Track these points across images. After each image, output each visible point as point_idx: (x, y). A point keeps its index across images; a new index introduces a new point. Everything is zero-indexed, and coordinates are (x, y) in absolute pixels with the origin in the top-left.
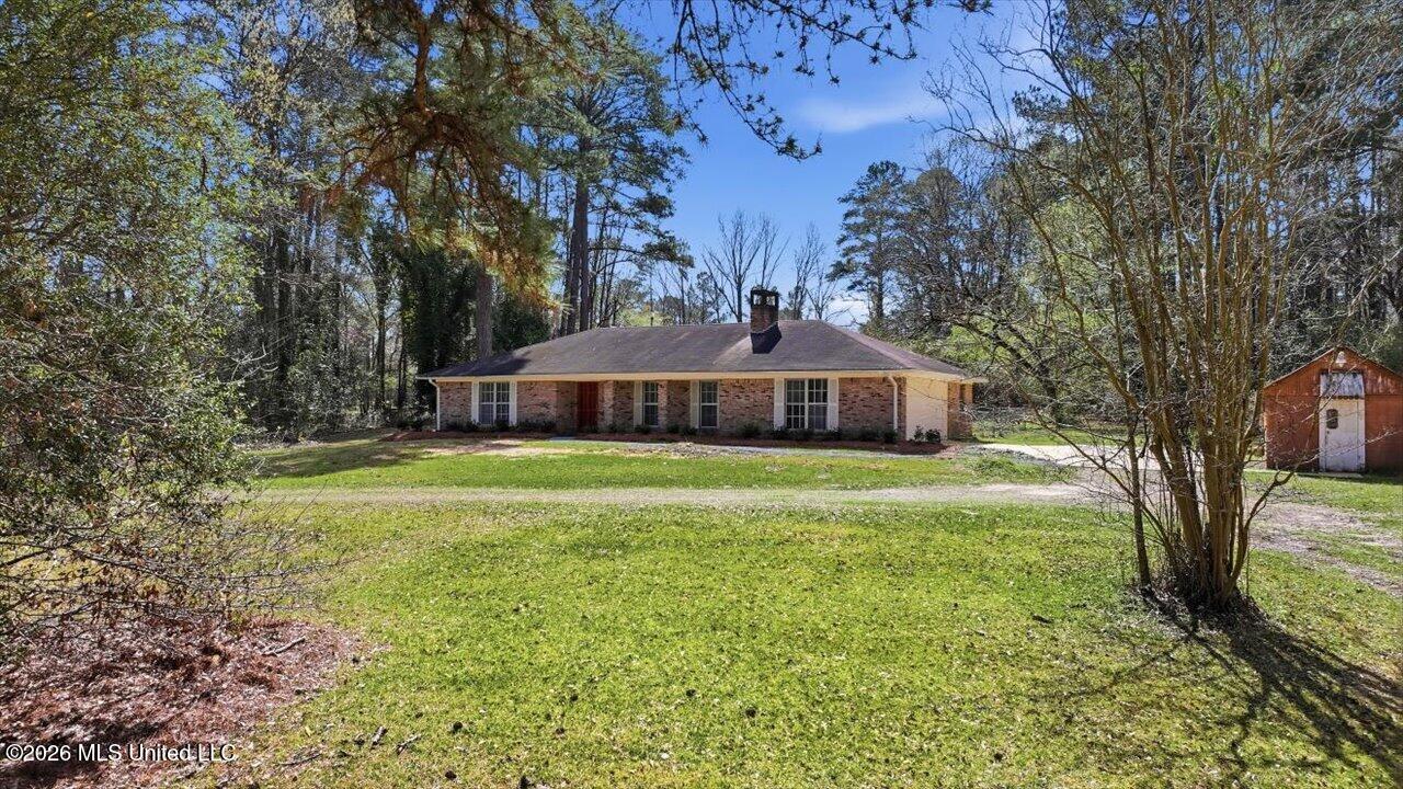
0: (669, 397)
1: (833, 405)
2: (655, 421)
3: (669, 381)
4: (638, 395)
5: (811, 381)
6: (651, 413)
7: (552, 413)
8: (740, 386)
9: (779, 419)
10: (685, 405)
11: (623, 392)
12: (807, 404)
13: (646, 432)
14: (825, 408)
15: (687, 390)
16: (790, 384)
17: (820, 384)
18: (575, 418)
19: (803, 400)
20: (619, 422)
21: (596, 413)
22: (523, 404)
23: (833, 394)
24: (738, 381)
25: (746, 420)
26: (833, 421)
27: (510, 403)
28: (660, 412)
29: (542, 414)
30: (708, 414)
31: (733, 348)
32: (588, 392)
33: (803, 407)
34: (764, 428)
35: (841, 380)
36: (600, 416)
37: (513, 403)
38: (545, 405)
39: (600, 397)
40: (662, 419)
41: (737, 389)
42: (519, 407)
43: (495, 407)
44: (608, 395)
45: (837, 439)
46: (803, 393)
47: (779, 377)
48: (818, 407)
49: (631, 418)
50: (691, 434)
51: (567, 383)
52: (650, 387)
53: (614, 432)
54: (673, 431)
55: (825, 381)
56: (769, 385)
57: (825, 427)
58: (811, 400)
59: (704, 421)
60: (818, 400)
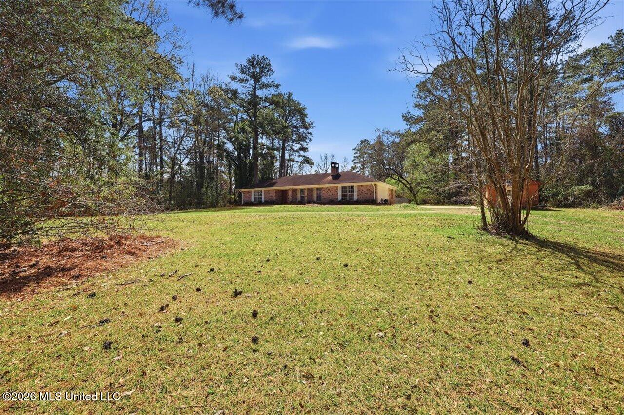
0: (307, 193)
1: (356, 193)
2: (304, 200)
3: (307, 188)
4: (299, 192)
5: (349, 187)
6: (302, 198)
7: (274, 198)
8: (328, 189)
9: (340, 198)
10: (312, 196)
11: (294, 192)
13: (302, 202)
14: (353, 194)
15: (312, 190)
16: (343, 188)
17: (352, 187)
18: (281, 199)
19: (347, 192)
20: (294, 201)
23: (356, 190)
24: (327, 187)
25: (330, 198)
26: (356, 198)
28: (305, 197)
29: (272, 199)
30: (319, 197)
32: (285, 192)
33: (347, 194)
34: (335, 200)
35: (358, 186)
36: (288, 199)
37: (263, 196)
38: (272, 196)
39: (288, 193)
40: (306, 199)
42: (265, 197)
43: (258, 197)
44: (290, 192)
45: (357, 203)
46: (347, 190)
47: (340, 186)
48: (351, 194)
49: (297, 200)
50: (314, 202)
51: (279, 190)
52: (302, 190)
53: (292, 203)
54: (309, 202)
55: (353, 186)
56: (337, 189)
57: (353, 200)
58: (349, 192)
59: (317, 200)
60: (351, 192)
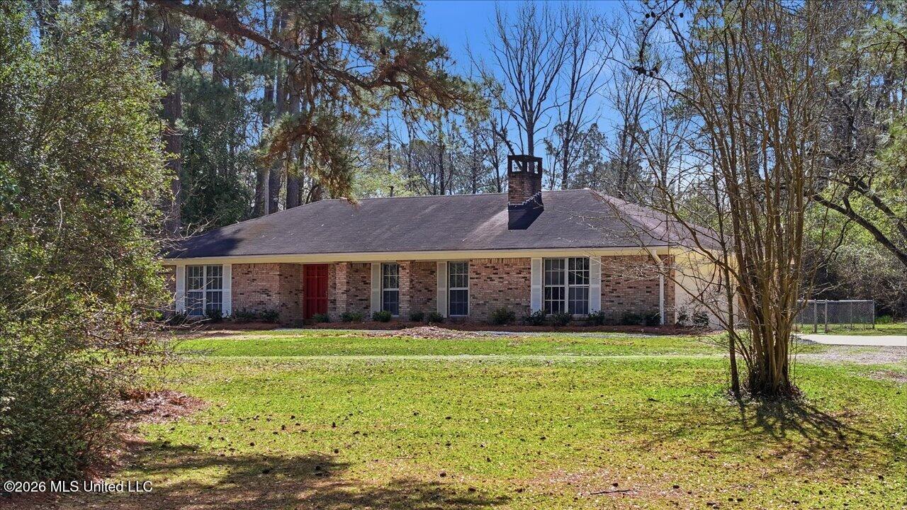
0: (411, 281)
1: (595, 286)
2: (395, 309)
3: (412, 262)
4: (376, 279)
5: (571, 260)
6: (390, 300)
7: (275, 301)
8: (493, 266)
9: (536, 303)
10: (431, 290)
11: (358, 277)
12: (567, 286)
13: (386, 320)
14: (587, 290)
15: (433, 272)
16: (548, 263)
17: (584, 263)
18: (301, 306)
19: (562, 283)
20: (353, 311)
21: (325, 302)
22: (239, 291)
23: (595, 274)
24: (490, 260)
25: (500, 305)
26: (595, 304)
27: (224, 290)
28: (401, 297)
29: (261, 303)
30: (458, 301)
31: (486, 224)
32: (316, 276)
33: (563, 289)
34: (519, 314)
35: (605, 259)
36: (330, 305)
37: (227, 290)
38: (265, 291)
39: (330, 283)
40: (404, 306)
41: (489, 270)
42: (234, 294)
43: (205, 294)
44: (341, 278)
45: (598, 323)
46: (563, 274)
47: (537, 256)
48: (580, 290)
49: (367, 307)
50: (437, 321)
51: (292, 265)
52: (389, 269)
53: (349, 321)
54: (417, 320)
55: (587, 260)
56: (525, 265)
57: (586, 311)
58: (571, 281)
59: (453, 309)
60: (579, 281)
